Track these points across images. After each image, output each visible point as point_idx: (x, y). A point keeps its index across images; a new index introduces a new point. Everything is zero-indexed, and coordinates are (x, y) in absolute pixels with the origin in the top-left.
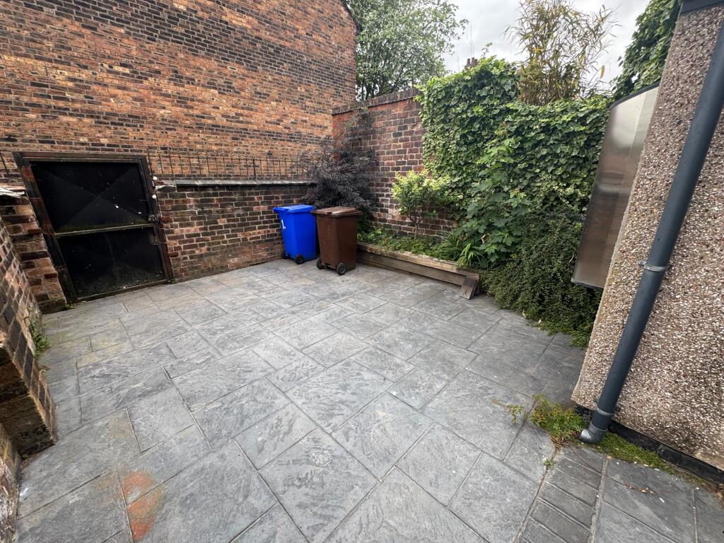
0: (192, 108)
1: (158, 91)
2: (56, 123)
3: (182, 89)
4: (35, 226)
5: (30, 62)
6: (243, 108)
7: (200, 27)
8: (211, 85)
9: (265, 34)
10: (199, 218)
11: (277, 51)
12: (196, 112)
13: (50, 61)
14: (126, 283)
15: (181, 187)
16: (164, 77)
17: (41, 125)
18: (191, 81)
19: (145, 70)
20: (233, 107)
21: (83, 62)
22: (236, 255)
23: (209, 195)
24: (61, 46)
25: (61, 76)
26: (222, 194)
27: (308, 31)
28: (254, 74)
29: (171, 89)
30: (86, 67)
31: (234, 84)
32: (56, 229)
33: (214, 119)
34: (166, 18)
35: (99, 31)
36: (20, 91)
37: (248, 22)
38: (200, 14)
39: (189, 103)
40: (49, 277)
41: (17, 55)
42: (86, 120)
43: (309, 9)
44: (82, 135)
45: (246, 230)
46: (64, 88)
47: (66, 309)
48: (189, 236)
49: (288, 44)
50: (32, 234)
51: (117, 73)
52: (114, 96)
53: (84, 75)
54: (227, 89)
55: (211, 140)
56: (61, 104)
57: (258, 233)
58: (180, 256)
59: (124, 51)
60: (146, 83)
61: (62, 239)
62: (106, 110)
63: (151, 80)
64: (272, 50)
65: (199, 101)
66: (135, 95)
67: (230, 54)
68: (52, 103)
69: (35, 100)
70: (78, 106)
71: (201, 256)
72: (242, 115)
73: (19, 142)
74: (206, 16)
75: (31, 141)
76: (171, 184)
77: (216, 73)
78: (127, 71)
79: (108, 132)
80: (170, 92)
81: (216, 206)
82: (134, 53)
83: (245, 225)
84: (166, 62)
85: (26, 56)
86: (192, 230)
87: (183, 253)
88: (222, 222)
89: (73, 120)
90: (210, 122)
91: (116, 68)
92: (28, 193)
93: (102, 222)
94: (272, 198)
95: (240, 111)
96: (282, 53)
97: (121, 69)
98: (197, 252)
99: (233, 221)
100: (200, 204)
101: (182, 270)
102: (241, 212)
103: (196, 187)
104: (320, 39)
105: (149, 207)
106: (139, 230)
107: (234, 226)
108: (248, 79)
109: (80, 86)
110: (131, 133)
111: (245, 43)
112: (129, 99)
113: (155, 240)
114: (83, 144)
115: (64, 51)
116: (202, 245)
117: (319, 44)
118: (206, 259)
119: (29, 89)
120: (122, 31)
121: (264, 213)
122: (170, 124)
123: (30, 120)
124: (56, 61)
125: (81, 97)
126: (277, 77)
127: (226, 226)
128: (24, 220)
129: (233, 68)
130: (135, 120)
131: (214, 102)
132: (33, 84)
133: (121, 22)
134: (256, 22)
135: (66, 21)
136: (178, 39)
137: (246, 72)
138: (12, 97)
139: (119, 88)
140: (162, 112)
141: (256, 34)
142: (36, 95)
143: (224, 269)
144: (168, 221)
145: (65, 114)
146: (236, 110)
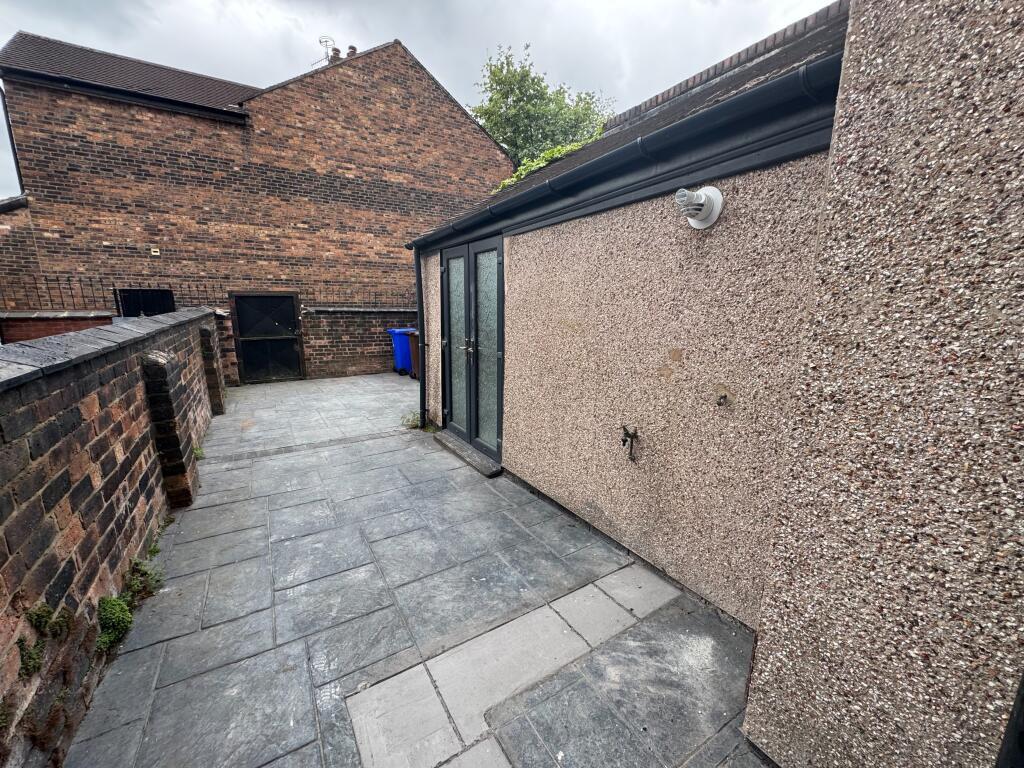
0: (351, 249)
1: (326, 239)
2: (254, 266)
3: (344, 236)
4: (231, 333)
5: (246, 227)
6: (394, 247)
7: (364, 188)
8: (369, 230)
9: (419, 185)
10: (328, 335)
11: (430, 197)
12: (353, 252)
13: (257, 225)
14: (274, 375)
15: (318, 312)
16: (332, 228)
17: (246, 268)
18: (352, 229)
19: (319, 224)
20: (386, 246)
21: (278, 224)
22: (354, 365)
23: (337, 318)
24: (267, 215)
25: (262, 234)
26: (347, 318)
27: (461, 176)
28: (407, 218)
29: (336, 236)
30: (279, 227)
31: (388, 228)
32: (241, 335)
33: (368, 256)
34: (339, 186)
35: (291, 202)
36: (237, 246)
37: (404, 178)
38: (365, 178)
39: (349, 246)
40: (233, 364)
41: (240, 223)
42: (274, 263)
43: (463, 159)
44: (270, 273)
45: (365, 346)
46: (263, 242)
47: (237, 386)
48: (320, 346)
49: (440, 190)
50: (229, 337)
51: (299, 228)
52: (295, 245)
53: (277, 232)
54: (383, 232)
55: (364, 274)
56: (260, 253)
57: (374, 349)
58: (312, 360)
59: (306, 212)
60: (318, 234)
61: (243, 342)
62: (288, 255)
63: (322, 231)
64: (425, 197)
65: (357, 243)
66: (309, 243)
67: (386, 205)
68: (254, 252)
69: (245, 251)
70: (270, 253)
71: (327, 362)
72: (392, 252)
73: (231, 279)
74: (369, 179)
75: (238, 278)
76: (312, 310)
77: (373, 220)
78: (306, 226)
79: (287, 271)
80: (335, 238)
81: (342, 326)
82: (313, 213)
83: (363, 342)
84: (335, 218)
85: (245, 223)
86: (323, 342)
87: (315, 359)
88: (345, 338)
89: (265, 263)
90: (364, 259)
91: (299, 225)
92: (231, 313)
93: (266, 333)
94: (388, 322)
95: (392, 249)
96: (434, 198)
97: (301, 226)
98: (325, 359)
99: (355, 338)
100: (331, 324)
101: (312, 371)
102: (361, 332)
103: (328, 312)
104: (473, 181)
105: (296, 325)
106: (288, 339)
107: (354, 342)
108: (401, 223)
109: (274, 240)
110: (303, 271)
111: (400, 195)
112: (305, 246)
113: (297, 347)
114: (269, 280)
115: (267, 218)
116: (329, 354)
117: (471, 186)
118: (330, 365)
119: (242, 244)
120: (306, 199)
121: (380, 333)
122: (333, 263)
123: (239, 265)
124: (261, 225)
125: (273, 247)
126: (428, 218)
127: (348, 342)
128: (226, 329)
129: (390, 215)
130: (307, 261)
131: (369, 244)
132: (246, 241)
133: (306, 193)
134: (412, 177)
135: (272, 198)
136: (346, 199)
137: (399, 217)
138: (232, 250)
139: (299, 238)
140: (327, 254)
141: (411, 186)
142: (246, 248)
143: (344, 374)
144: (306, 335)
145: (261, 260)
146: (387, 249)
